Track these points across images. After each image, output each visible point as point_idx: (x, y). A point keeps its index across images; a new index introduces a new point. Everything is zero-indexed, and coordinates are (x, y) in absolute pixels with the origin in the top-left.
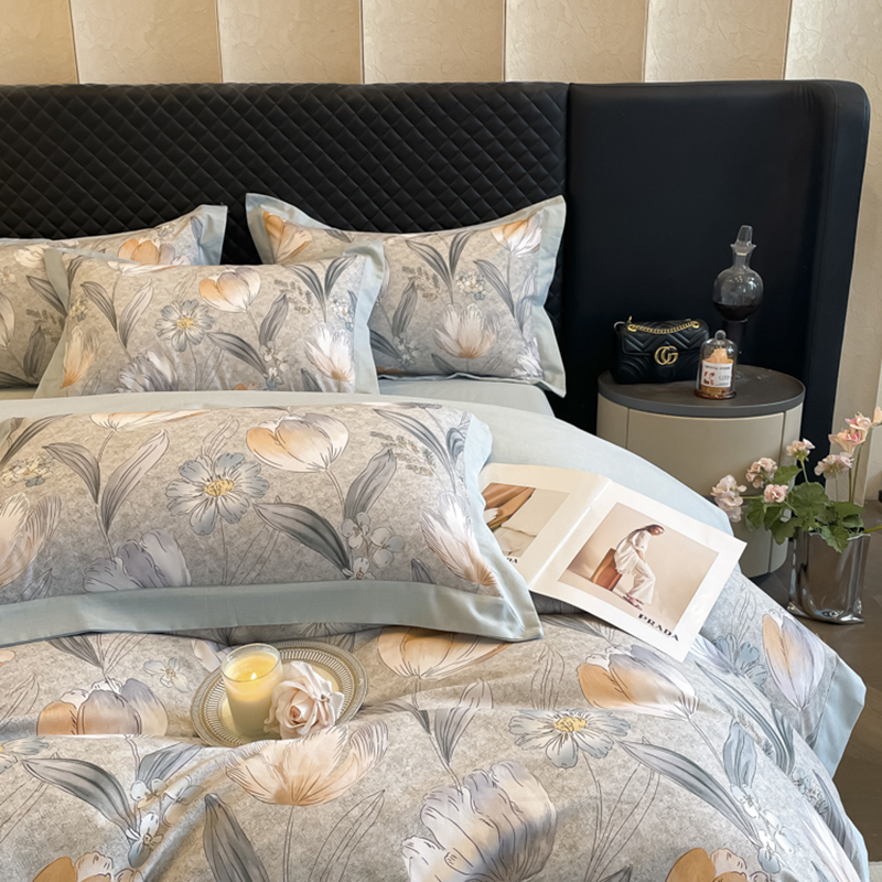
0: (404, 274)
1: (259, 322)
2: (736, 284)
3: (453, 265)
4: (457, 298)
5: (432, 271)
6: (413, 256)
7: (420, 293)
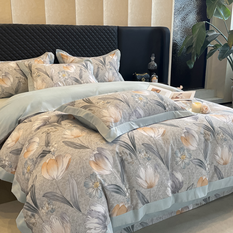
0: (96, 65)
1: (78, 74)
2: (153, 65)
3: (105, 63)
4: (107, 70)
5: (101, 64)
6: (97, 61)
7: (100, 69)
